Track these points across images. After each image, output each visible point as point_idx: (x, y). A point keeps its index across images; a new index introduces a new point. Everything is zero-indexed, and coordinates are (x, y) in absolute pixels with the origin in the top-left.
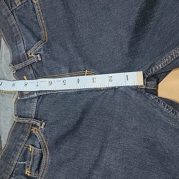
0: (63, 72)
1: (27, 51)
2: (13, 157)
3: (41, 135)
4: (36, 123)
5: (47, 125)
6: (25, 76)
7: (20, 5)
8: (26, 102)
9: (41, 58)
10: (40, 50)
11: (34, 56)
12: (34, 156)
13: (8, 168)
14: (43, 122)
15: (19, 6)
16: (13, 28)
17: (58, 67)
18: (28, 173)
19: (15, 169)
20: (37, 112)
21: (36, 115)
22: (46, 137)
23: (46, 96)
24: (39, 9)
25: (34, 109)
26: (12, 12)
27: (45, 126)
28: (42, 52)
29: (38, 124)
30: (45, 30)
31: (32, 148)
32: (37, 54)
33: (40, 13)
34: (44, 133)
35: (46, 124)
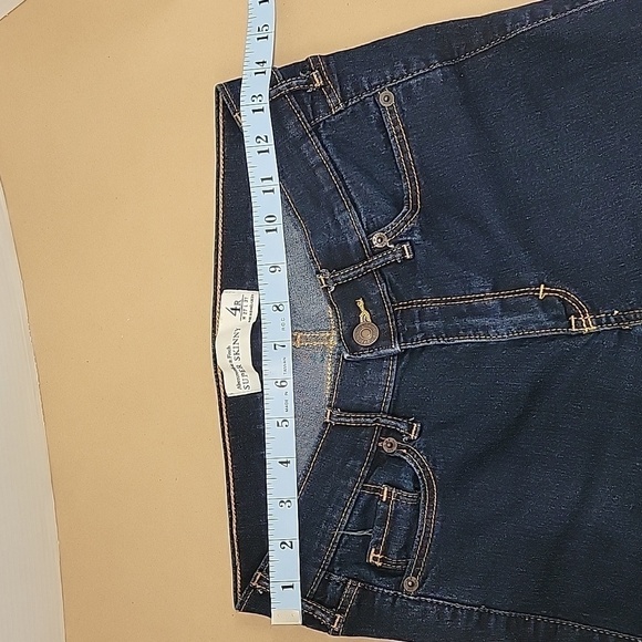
0: (476, 290)
1: (369, 233)
2: (329, 520)
3: (418, 456)
4: (397, 426)
5: (425, 428)
6: (361, 300)
7: (341, 111)
8: (365, 369)
9: (413, 252)
10: (410, 232)
11: (392, 246)
12: (396, 512)
13: (318, 550)
14: (413, 422)
15: (336, 114)
16: (319, 172)
17: (461, 277)
18: (374, 558)
19: (339, 553)
20: (396, 394)
21: (394, 403)
22: (434, 460)
23: (421, 352)
24: (396, 124)
25: (389, 387)
26: (316, 129)
27: (421, 431)
28: (417, 237)
29: (403, 428)
30: (412, 180)
31: (389, 493)
32: (405, 242)
33: (399, 133)
34: (427, 451)
35: (421, 427)
